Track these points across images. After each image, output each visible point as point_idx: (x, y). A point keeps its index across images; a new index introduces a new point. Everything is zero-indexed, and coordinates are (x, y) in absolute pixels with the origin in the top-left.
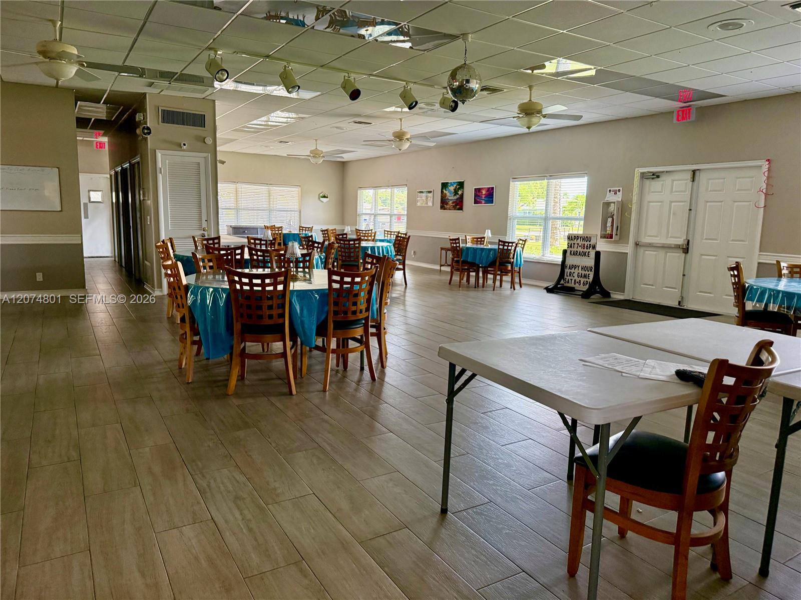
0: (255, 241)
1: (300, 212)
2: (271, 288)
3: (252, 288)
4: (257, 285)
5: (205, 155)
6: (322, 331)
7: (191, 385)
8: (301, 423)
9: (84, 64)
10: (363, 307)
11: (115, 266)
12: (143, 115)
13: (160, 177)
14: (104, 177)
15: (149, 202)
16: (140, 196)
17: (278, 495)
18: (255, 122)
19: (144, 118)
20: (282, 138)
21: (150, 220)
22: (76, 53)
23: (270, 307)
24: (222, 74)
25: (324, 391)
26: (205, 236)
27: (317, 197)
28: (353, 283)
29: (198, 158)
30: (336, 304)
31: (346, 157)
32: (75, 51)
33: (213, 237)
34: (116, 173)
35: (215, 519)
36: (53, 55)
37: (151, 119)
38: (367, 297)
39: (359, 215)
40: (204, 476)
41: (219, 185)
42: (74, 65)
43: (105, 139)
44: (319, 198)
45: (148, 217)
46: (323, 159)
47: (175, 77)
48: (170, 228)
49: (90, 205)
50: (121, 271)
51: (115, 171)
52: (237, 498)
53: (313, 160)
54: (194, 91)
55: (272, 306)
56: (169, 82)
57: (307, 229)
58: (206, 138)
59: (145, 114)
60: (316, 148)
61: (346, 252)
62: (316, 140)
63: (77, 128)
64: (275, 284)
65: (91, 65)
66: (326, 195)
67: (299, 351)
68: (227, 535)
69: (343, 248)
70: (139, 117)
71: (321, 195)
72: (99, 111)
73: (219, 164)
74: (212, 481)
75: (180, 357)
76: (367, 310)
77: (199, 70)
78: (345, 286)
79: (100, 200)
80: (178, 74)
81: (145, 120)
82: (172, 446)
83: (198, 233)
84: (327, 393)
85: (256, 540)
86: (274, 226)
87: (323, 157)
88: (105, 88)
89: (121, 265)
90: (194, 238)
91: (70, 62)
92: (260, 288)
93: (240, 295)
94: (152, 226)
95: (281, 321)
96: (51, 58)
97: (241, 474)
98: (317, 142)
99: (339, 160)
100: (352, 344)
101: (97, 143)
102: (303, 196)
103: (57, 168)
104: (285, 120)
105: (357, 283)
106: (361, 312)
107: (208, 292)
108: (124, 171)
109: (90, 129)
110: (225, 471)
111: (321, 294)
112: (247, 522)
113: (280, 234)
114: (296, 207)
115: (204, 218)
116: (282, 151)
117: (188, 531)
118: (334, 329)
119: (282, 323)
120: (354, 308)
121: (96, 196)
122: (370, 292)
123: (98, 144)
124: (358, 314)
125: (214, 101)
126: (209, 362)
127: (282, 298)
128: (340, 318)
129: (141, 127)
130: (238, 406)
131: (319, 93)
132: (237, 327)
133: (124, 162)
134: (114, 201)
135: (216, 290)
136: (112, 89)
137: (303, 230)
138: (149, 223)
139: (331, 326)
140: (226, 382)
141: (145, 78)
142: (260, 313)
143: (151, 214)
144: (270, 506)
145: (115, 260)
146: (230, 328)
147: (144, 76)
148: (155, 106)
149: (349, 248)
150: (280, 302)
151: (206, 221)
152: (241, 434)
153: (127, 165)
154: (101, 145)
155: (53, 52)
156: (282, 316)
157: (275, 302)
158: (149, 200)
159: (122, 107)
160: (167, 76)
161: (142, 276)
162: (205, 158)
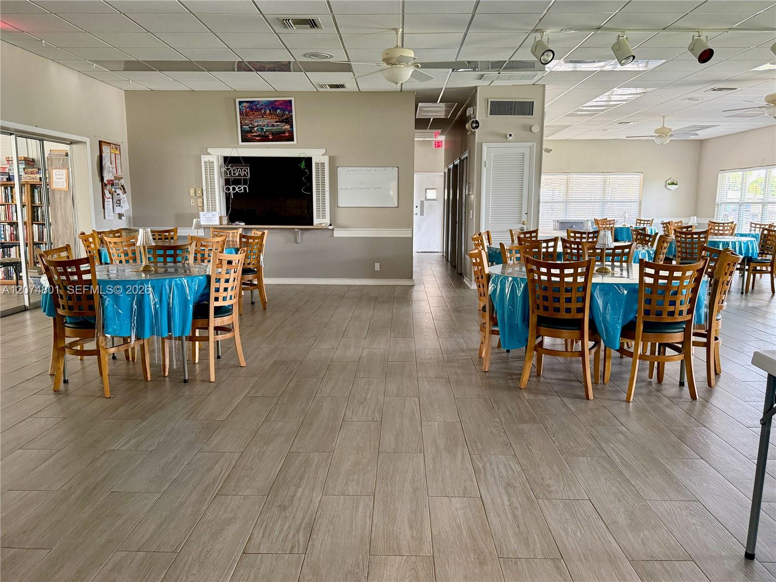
0: (575, 235)
1: (640, 203)
2: (570, 279)
3: (549, 279)
4: (556, 275)
5: (530, 144)
6: (628, 331)
7: (487, 374)
8: (593, 430)
9: (419, 65)
10: (685, 308)
11: (443, 261)
12: (473, 109)
13: (484, 170)
14: (440, 175)
15: (473, 197)
16: (465, 192)
17: (550, 492)
18: (590, 104)
19: (473, 112)
20: (621, 119)
21: (472, 214)
22: (412, 55)
23: (569, 300)
24: (547, 55)
25: (628, 401)
26: (523, 230)
27: (664, 184)
28: (670, 278)
29: (525, 148)
30: (648, 301)
31: (702, 134)
32: (411, 54)
33: (532, 230)
34: (449, 170)
35: (484, 498)
36: (393, 61)
37: (480, 112)
38: (690, 297)
39: (718, 204)
40: (481, 458)
41: (543, 177)
42: (411, 67)
43: (442, 138)
44: (666, 186)
45: (471, 211)
46: (671, 139)
47: (504, 66)
48: (490, 222)
49: (426, 203)
50: (447, 265)
51: (448, 168)
52: (509, 485)
53: (658, 141)
54: (523, 77)
55: (570, 298)
56: (498, 72)
57: (646, 222)
58: (533, 126)
59: (475, 107)
60: (663, 126)
61: (688, 248)
62: (664, 117)
63: (415, 129)
64: (575, 275)
65: (425, 65)
66: (675, 182)
67: (602, 353)
68: (491, 515)
69: (683, 243)
70: (469, 111)
71: (669, 181)
72: (438, 110)
73: (544, 153)
74: (488, 464)
75: (480, 347)
76: (690, 311)
77: (526, 55)
78: (660, 281)
79: (435, 198)
80: (507, 63)
81: (475, 114)
82: (459, 426)
83: (516, 228)
84: (631, 404)
85: (518, 527)
86: (606, 219)
87: (672, 135)
88: (439, 87)
89: (447, 260)
90: (511, 231)
91: (407, 65)
92: (558, 279)
93: (537, 284)
94: (473, 220)
95: (579, 316)
96: (392, 64)
97: (518, 464)
98: (665, 120)
99: (692, 137)
100: (669, 352)
101: (435, 142)
102: (644, 185)
103: (397, 167)
104: (626, 97)
105: (677, 278)
106: (681, 313)
107: (508, 281)
108: (455, 167)
109: (430, 129)
110: (502, 457)
111: (630, 289)
112: (513, 508)
113: (612, 228)
114: (635, 196)
115: (524, 211)
116: (621, 133)
117: (457, 502)
118: (643, 332)
119: (580, 319)
120: (672, 308)
121: (432, 194)
122: (695, 290)
123: (437, 143)
124: (676, 316)
125: (544, 85)
126: (509, 355)
127: (583, 291)
128: (652, 318)
129: (470, 121)
130: (528, 401)
131: (663, 61)
132: (533, 319)
133: (454, 159)
134: (446, 198)
135: (514, 279)
136: (447, 87)
137: (640, 223)
138: (471, 217)
139: (640, 327)
140: (519, 376)
141: (478, 71)
142: (557, 305)
143: (473, 209)
144: (540, 501)
145: (443, 255)
146: (526, 319)
147: (477, 69)
148: (485, 99)
149: (692, 243)
150: (580, 294)
151: (526, 214)
152: (525, 427)
153: (457, 162)
154: (438, 144)
155: (394, 58)
156: (581, 310)
157: (574, 295)
158: (472, 194)
159: (457, 104)
160: (497, 66)
161: (463, 271)
162: (530, 147)
